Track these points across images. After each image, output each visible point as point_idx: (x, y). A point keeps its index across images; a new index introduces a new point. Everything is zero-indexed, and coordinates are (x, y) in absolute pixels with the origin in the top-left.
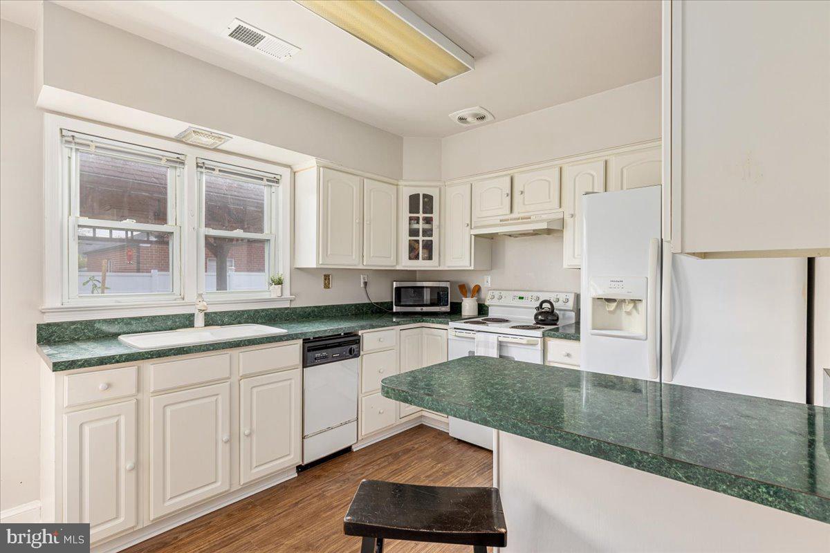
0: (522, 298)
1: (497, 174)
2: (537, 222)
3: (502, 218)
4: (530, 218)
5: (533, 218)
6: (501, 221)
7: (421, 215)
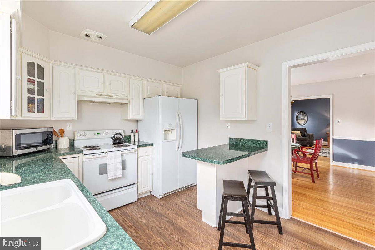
0: (99, 134)
1: (97, 70)
2: (116, 99)
3: (97, 93)
4: (113, 96)
5: (114, 97)
6: (97, 95)
7: (36, 79)
